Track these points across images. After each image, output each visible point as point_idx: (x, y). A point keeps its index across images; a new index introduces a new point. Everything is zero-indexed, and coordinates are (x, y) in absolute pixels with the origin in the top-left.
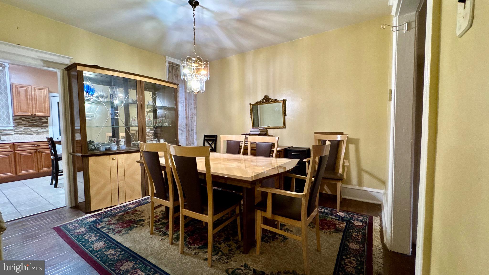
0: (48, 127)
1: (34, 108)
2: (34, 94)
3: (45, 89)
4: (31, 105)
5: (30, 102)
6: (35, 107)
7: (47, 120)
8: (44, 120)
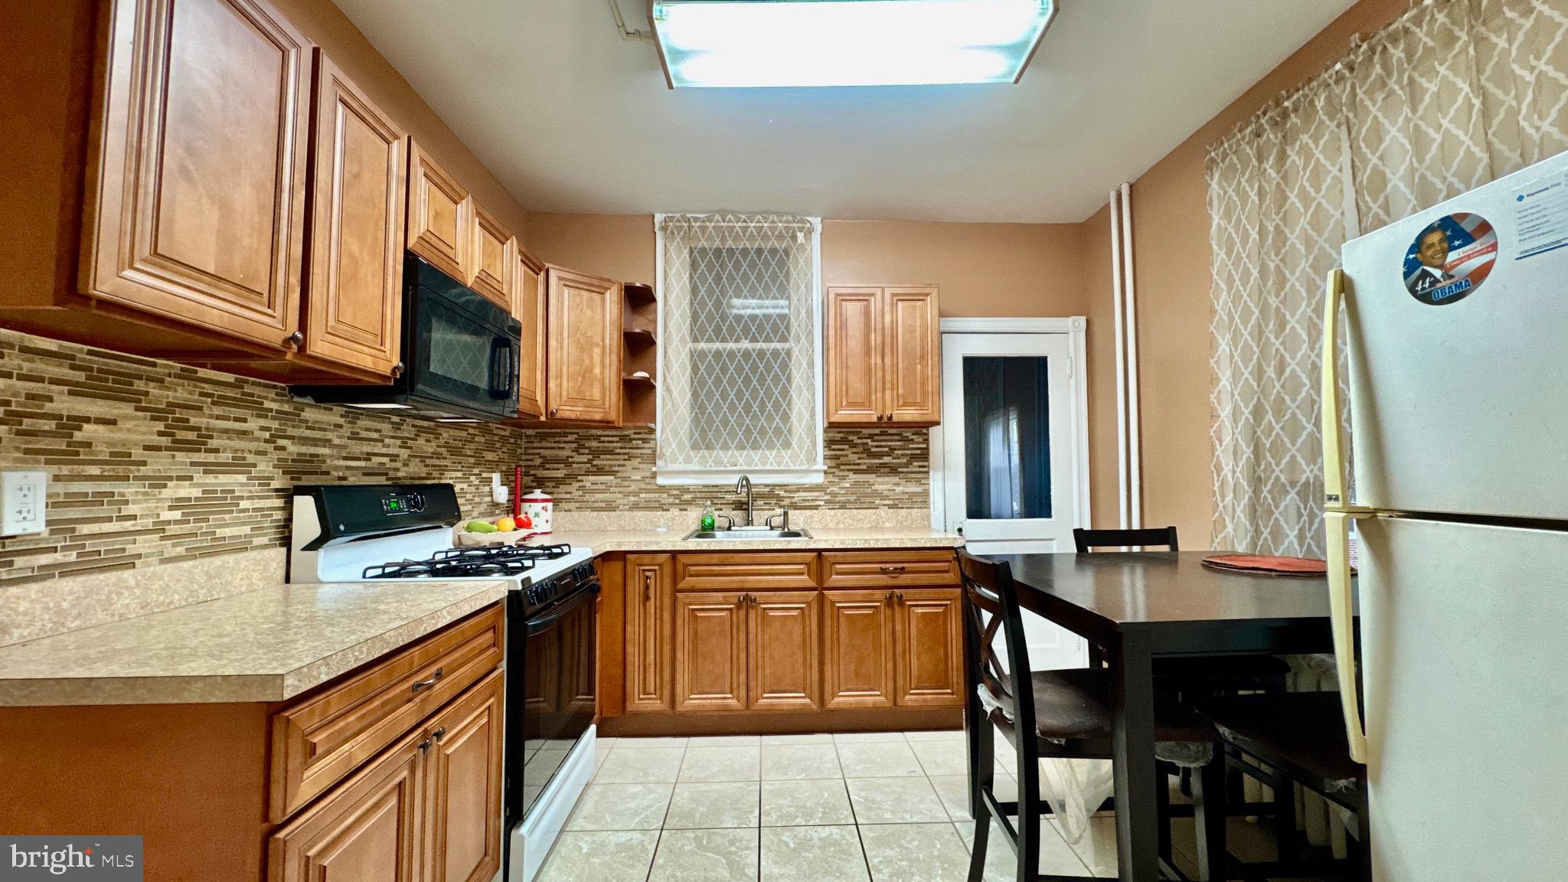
0: (928, 472)
1: (888, 385)
2: (892, 321)
3: (927, 295)
4: (880, 374)
5: (875, 359)
6: (893, 385)
7: (926, 441)
8: (917, 444)
